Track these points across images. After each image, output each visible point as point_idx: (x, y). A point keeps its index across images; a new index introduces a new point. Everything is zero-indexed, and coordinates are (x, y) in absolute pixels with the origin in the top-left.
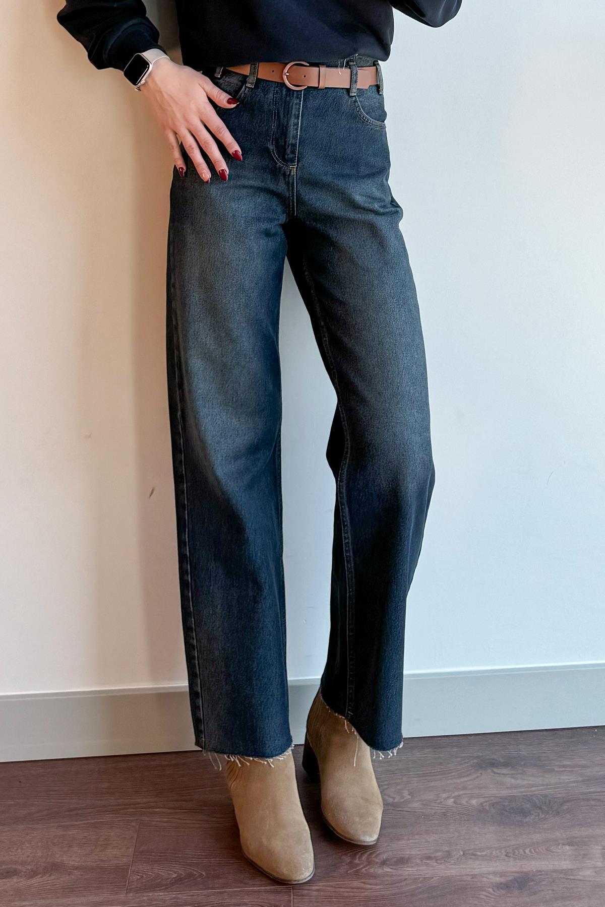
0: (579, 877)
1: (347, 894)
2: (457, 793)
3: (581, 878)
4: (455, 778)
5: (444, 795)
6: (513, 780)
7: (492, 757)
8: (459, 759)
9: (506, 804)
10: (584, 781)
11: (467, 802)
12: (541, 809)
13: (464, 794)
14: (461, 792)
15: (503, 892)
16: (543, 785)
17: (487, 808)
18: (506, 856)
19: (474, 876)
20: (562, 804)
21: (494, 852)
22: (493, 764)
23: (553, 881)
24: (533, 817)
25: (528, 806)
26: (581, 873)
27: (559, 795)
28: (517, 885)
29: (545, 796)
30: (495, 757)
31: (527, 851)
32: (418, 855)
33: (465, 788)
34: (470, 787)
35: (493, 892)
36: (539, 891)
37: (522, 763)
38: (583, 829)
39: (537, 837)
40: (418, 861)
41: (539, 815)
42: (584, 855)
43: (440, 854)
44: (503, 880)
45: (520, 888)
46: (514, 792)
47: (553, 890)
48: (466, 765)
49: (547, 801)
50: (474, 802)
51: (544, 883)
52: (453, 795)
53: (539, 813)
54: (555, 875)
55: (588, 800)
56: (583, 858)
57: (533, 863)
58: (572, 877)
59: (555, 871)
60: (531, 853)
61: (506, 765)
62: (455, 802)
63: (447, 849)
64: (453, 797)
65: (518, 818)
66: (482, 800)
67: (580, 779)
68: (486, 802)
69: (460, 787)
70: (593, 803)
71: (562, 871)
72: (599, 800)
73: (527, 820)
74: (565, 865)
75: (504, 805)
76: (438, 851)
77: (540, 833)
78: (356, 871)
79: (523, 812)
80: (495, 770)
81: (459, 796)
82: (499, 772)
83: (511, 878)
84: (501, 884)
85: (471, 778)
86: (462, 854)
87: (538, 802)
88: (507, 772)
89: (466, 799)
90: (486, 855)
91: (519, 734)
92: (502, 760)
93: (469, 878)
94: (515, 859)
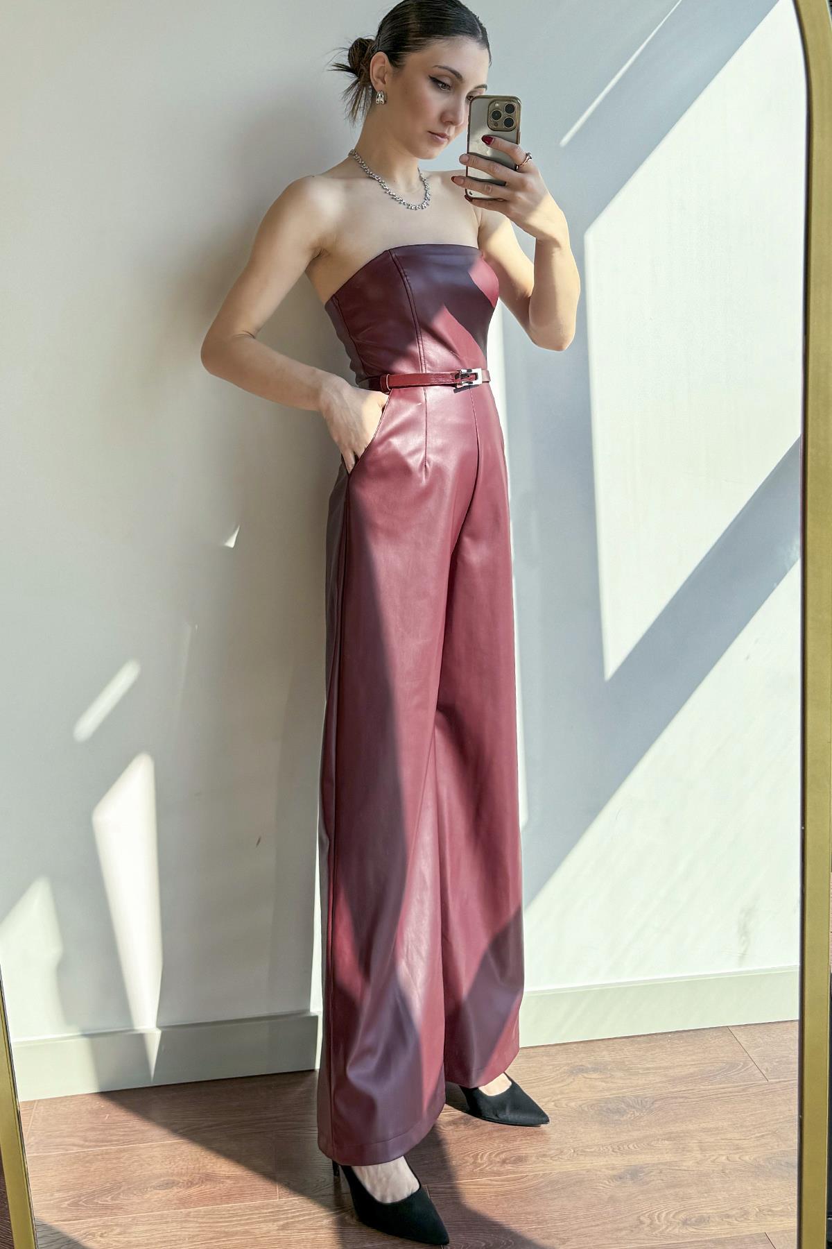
0: (683, 1168)
1: (477, 1191)
2: (556, 1098)
3: (686, 1168)
4: (552, 1084)
5: (546, 1099)
6: (603, 1084)
7: (580, 1064)
8: (551, 1067)
9: (602, 1105)
10: (669, 1081)
11: (566, 1105)
12: (634, 1108)
13: (563, 1098)
14: (559, 1097)
15: (618, 1183)
16: (632, 1087)
17: (586, 1109)
18: (613, 1151)
19: (588, 1171)
20: (653, 1103)
21: (601, 1149)
22: (582, 1070)
23: (661, 1172)
24: (629, 1116)
25: (623, 1106)
26: (684, 1164)
27: (650, 1095)
28: (628, 1176)
29: (637, 1097)
30: (583, 1063)
31: (631, 1146)
32: (534, 1153)
33: (562, 1093)
34: (567, 1091)
35: (608, 1183)
36: (651, 1181)
37: (609, 1068)
38: (677, 1124)
39: (636, 1134)
40: (534, 1159)
41: (634, 1113)
42: (684, 1148)
43: (553, 1152)
44: (615, 1172)
45: (632, 1179)
46: (607, 1095)
47: (662, 1180)
48: (558, 1072)
49: (640, 1101)
50: (573, 1104)
51: (652, 1174)
52: (553, 1099)
53: (634, 1112)
54: (661, 1167)
55: (676, 1098)
56: (683, 1151)
57: (639, 1157)
58: (677, 1168)
59: (662, 1163)
60: (635, 1148)
61: (595, 1070)
62: (555, 1105)
63: (559, 1147)
64: (553, 1101)
65: (616, 1117)
66: (581, 1103)
67: (664, 1079)
68: (583, 1104)
69: (558, 1092)
70: (681, 1100)
71: (665, 1164)
72: (686, 1098)
73: (625, 1118)
74: (668, 1157)
75: (601, 1106)
76: (550, 1149)
77: (639, 1130)
78: (481, 1170)
79: (618, 1111)
80: (585, 1075)
81: (558, 1100)
82: (590, 1077)
83: (622, 1171)
84: (614, 1176)
85: (565, 1083)
86: (572, 1151)
87: (631, 1102)
88: (597, 1077)
89: (565, 1102)
90: (594, 1151)
91: (600, 1042)
92: (589, 1066)
93: (584, 1172)
94: (622, 1154)
